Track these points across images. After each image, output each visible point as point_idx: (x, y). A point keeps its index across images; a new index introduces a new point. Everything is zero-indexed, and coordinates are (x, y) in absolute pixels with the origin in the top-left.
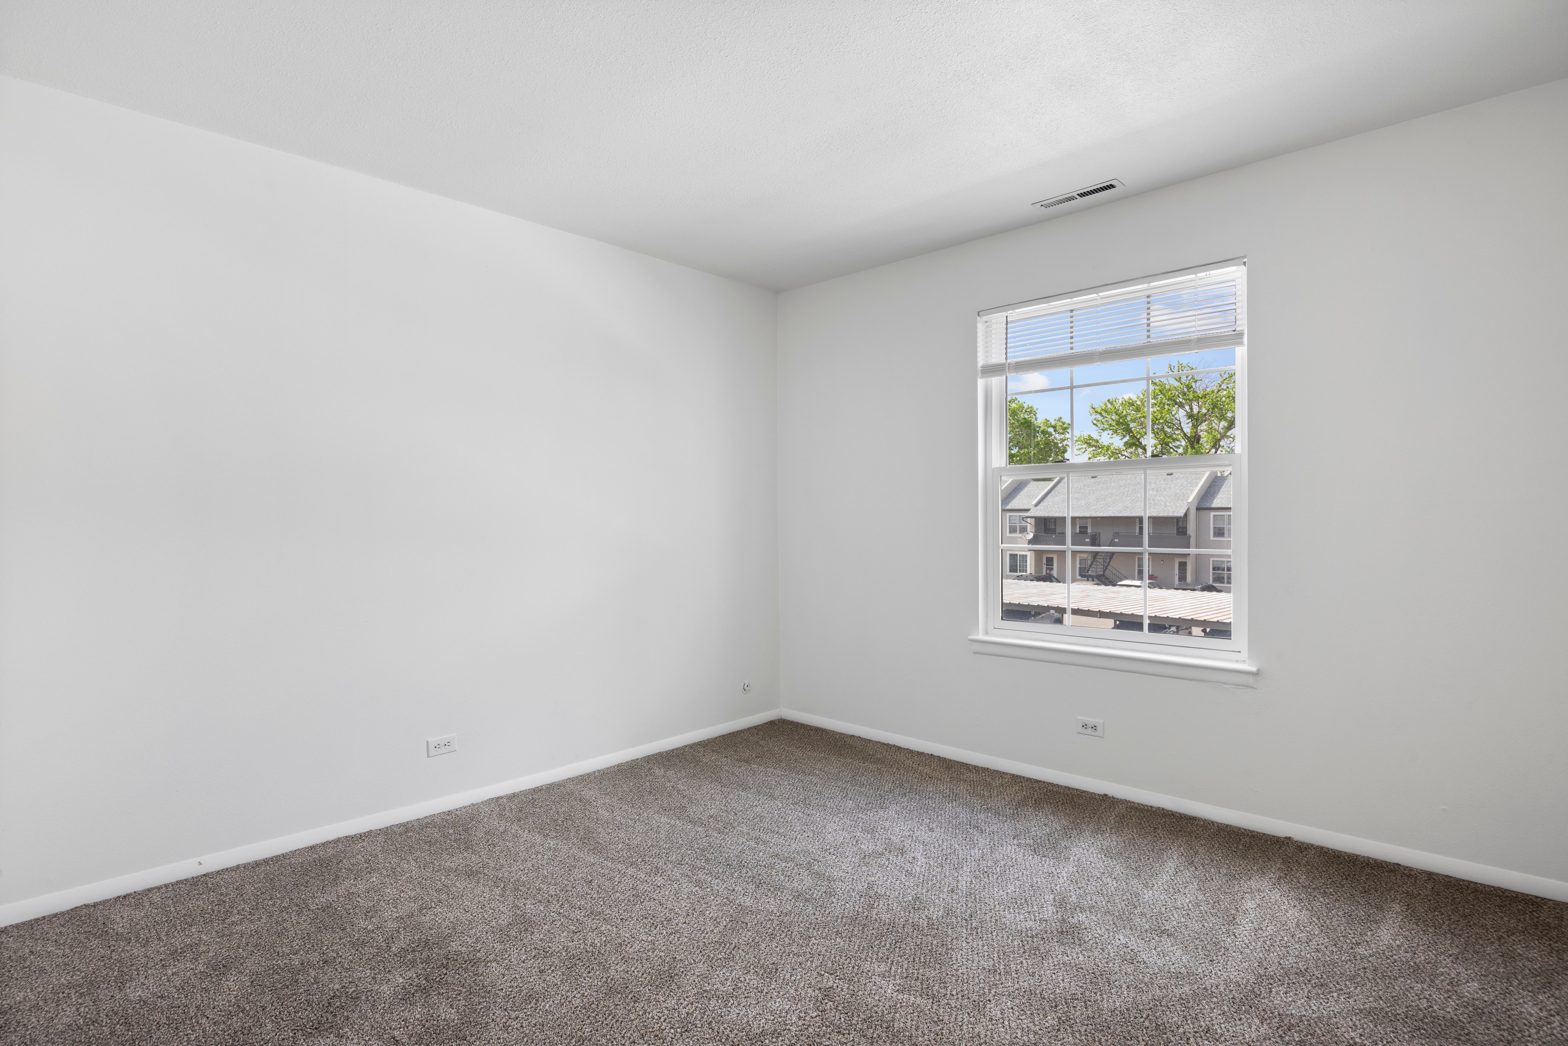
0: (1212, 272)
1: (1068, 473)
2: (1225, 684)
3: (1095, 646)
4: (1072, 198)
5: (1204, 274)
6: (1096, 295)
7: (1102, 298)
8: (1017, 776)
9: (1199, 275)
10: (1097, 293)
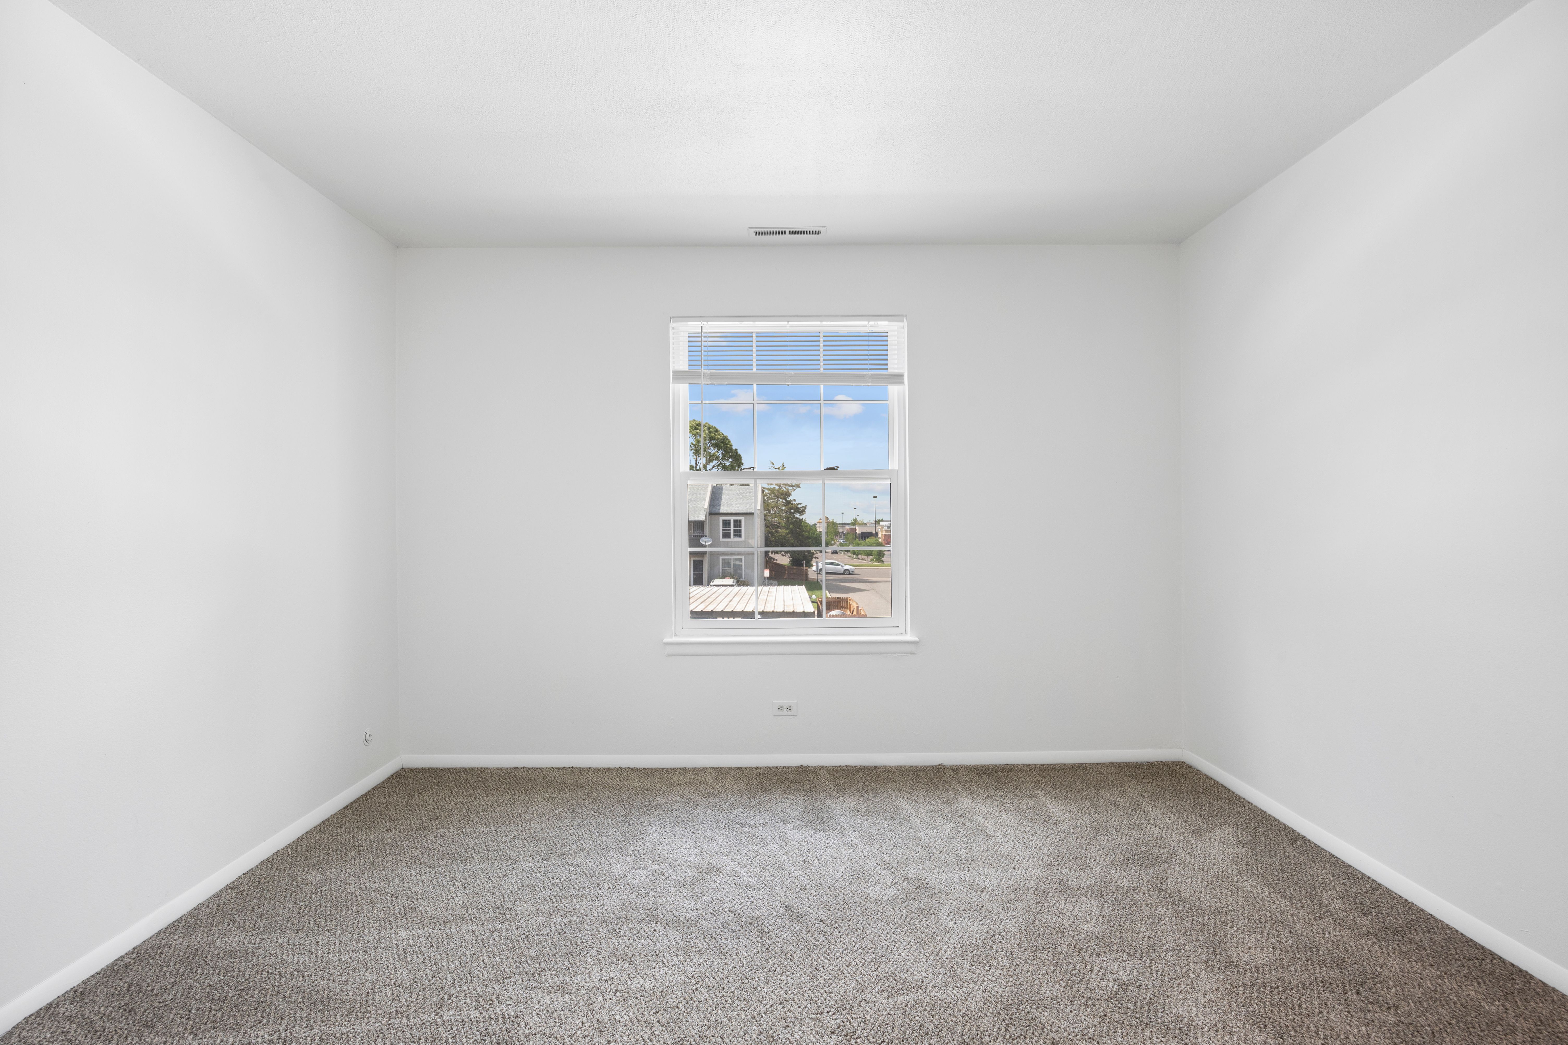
0: (879, 322)
1: (755, 480)
2: (895, 653)
3: (783, 635)
4: (783, 233)
5: (873, 323)
6: (786, 323)
7: (790, 327)
8: (717, 768)
9: (871, 323)
10: (788, 322)
